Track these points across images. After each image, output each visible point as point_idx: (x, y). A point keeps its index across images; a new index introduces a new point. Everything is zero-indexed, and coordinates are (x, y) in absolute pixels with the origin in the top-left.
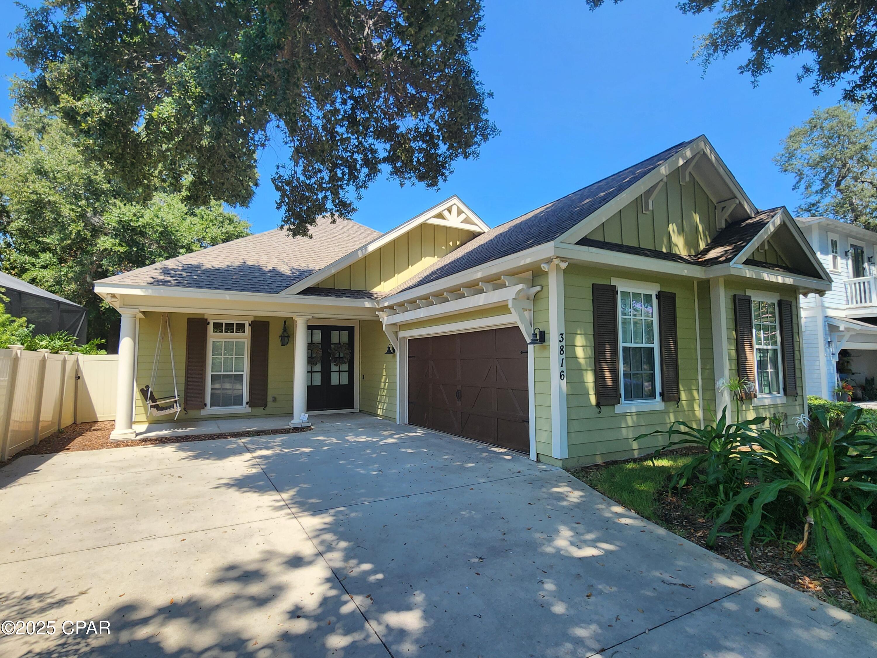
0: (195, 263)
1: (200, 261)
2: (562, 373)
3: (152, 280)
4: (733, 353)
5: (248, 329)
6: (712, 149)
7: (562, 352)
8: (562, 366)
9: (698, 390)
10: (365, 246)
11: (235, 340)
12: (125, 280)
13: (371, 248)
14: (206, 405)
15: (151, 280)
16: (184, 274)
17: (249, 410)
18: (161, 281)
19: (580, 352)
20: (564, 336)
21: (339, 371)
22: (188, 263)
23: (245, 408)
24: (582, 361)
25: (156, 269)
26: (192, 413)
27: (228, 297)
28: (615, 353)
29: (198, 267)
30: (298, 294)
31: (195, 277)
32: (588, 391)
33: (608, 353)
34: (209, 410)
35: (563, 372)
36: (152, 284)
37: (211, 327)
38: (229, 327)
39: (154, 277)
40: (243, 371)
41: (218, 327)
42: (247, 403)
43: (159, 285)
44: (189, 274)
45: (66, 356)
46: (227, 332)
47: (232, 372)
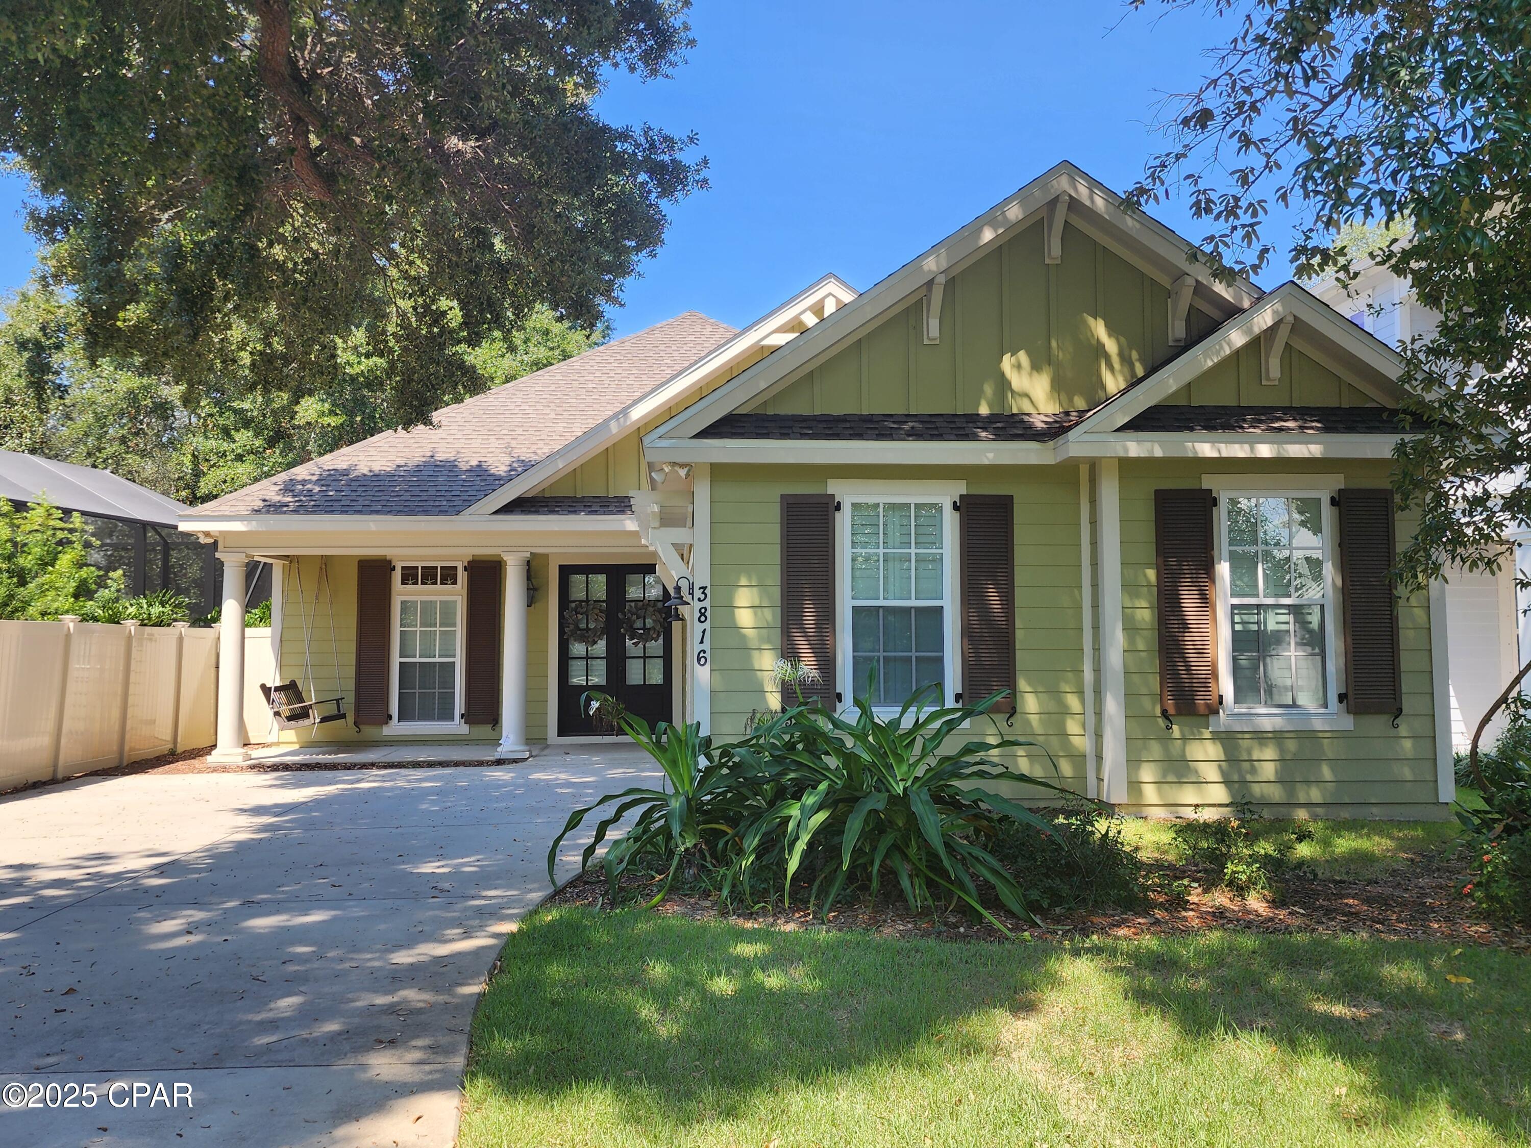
0: (344, 466)
1: (354, 460)
2: (702, 654)
3: (261, 504)
4: (1145, 615)
5: (462, 576)
6: (1094, 184)
7: (703, 619)
8: (702, 642)
9: (1080, 693)
10: (625, 411)
11: (419, 598)
12: (222, 508)
13: (638, 413)
14: (390, 717)
15: (259, 504)
16: (317, 489)
17: (464, 729)
18: (274, 506)
19: (745, 618)
20: (708, 591)
21: (645, 657)
22: (331, 468)
23: (457, 726)
24: (750, 633)
25: (275, 484)
26: (370, 731)
27: (373, 527)
28: (827, 616)
29: (345, 473)
30: (496, 512)
31: (331, 493)
32: (762, 685)
33: (809, 619)
34: (396, 728)
35: (704, 652)
36: (258, 511)
37: (397, 576)
38: (429, 575)
39: (267, 498)
40: (454, 656)
41: (409, 575)
42: (462, 716)
43: (268, 512)
44: (324, 488)
45: (183, 630)
46: (426, 584)
47: (434, 656)
